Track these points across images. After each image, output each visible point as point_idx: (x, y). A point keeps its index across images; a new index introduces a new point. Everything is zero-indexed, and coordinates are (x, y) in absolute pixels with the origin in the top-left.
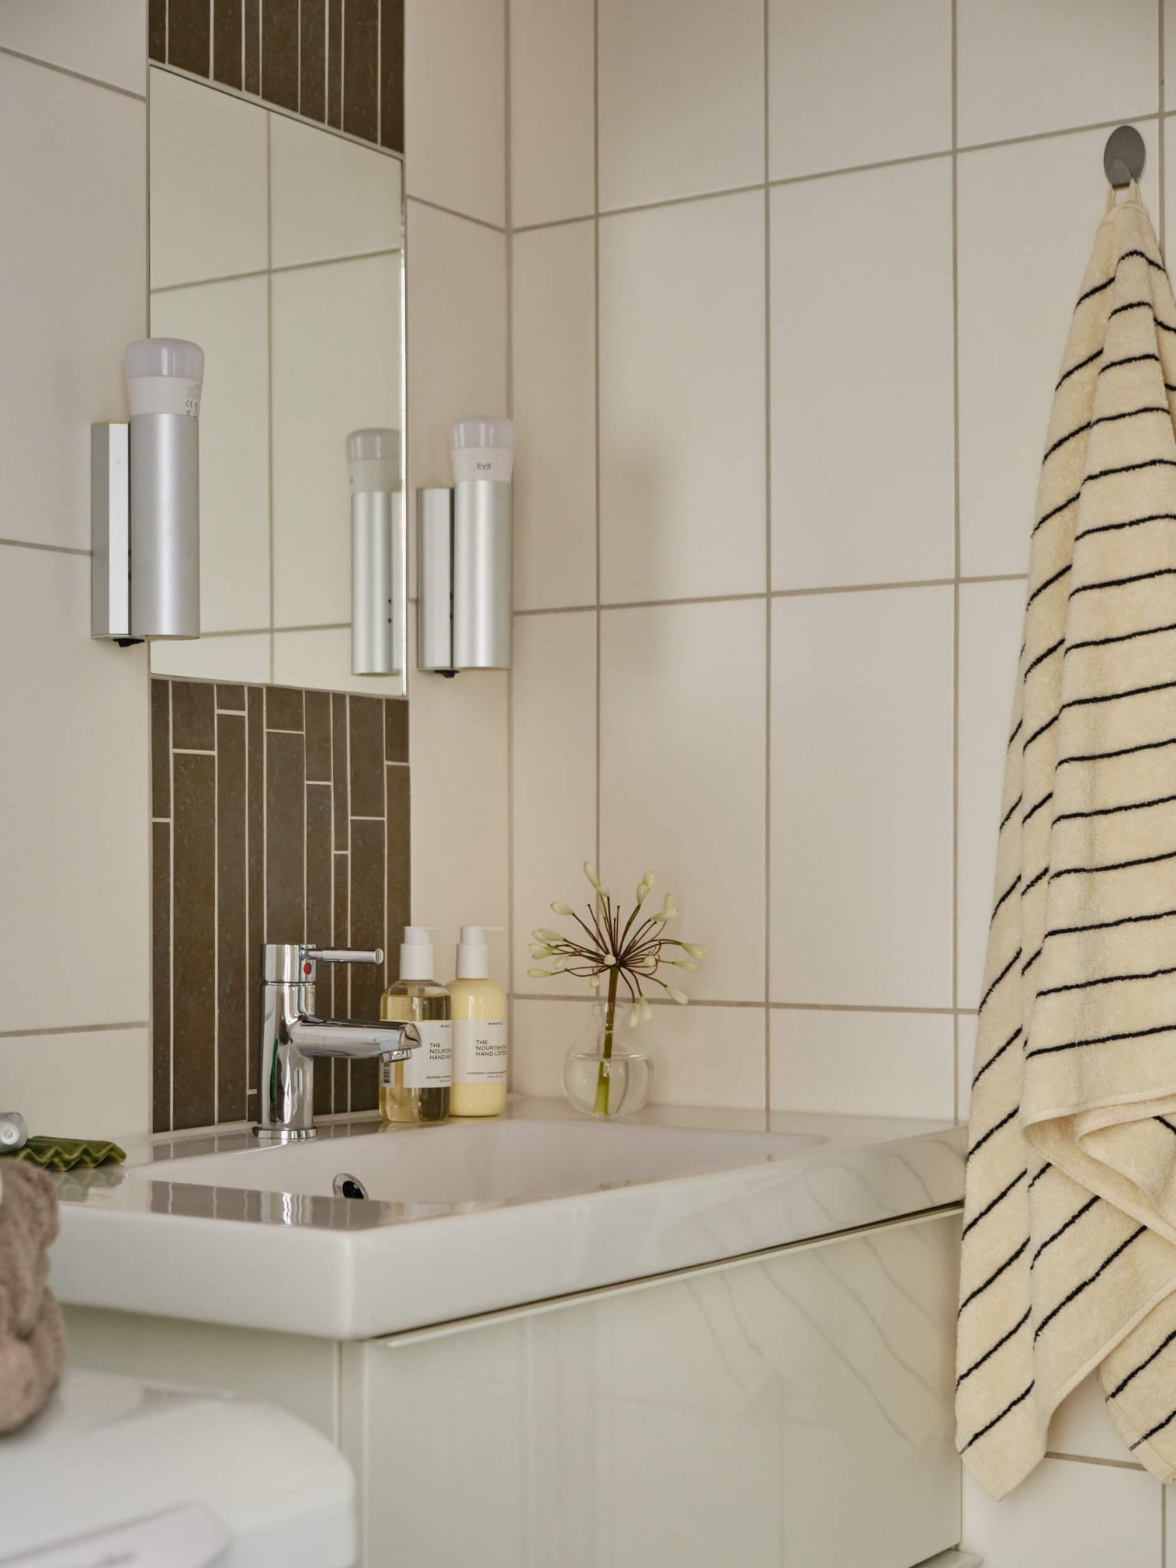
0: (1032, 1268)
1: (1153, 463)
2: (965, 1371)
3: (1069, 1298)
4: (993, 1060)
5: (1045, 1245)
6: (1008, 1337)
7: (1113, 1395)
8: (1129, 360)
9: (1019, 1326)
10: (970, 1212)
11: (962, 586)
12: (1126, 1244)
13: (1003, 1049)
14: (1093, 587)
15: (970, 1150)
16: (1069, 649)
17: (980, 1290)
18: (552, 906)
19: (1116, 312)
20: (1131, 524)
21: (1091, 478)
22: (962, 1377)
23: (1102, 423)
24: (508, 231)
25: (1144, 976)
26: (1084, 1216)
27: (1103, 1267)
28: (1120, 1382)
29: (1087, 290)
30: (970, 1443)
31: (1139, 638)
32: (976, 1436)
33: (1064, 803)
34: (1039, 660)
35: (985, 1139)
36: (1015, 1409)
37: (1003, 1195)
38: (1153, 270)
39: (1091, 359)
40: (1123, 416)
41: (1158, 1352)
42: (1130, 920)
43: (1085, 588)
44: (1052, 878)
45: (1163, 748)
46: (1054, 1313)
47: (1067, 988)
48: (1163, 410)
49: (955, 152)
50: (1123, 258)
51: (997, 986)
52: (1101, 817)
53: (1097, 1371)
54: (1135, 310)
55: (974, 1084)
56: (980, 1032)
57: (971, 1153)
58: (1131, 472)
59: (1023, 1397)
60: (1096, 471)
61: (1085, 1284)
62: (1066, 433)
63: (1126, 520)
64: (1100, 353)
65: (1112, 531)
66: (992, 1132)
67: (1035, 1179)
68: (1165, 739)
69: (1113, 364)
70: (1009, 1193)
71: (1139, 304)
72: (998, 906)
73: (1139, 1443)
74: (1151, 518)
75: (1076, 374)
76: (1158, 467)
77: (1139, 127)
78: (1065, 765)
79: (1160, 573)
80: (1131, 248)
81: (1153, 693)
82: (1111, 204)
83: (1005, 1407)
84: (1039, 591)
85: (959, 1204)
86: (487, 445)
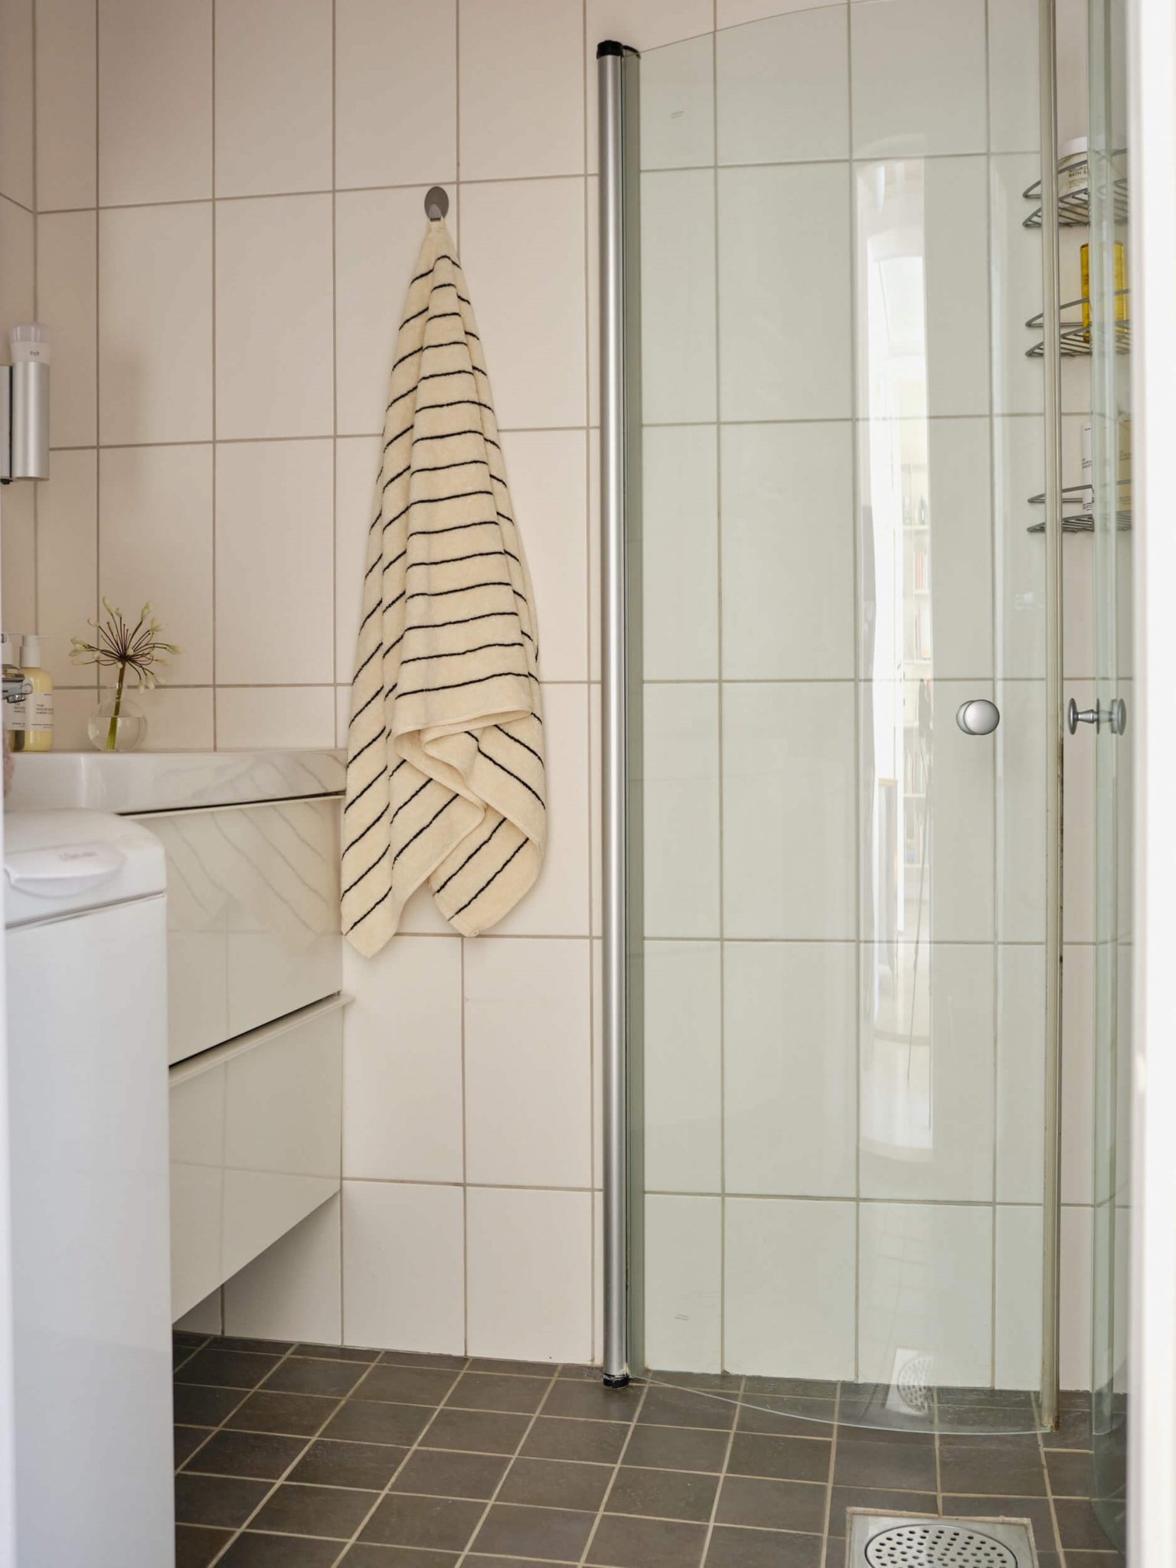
0: (392, 822)
1: (459, 372)
2: (348, 888)
3: (415, 837)
4: (363, 709)
5: (401, 808)
6: (373, 866)
7: (438, 891)
8: (444, 315)
9: (380, 859)
10: (351, 795)
11: (338, 440)
12: (446, 806)
13: (369, 702)
14: (427, 438)
15: (349, 761)
16: (414, 473)
17: (357, 841)
18: (88, 621)
19: (435, 288)
20: (448, 405)
21: (424, 378)
22: (346, 892)
23: (429, 349)
24: (35, 213)
25: (459, 654)
26: (422, 791)
27: (434, 819)
28: (442, 883)
29: (418, 275)
30: (352, 928)
31: (453, 468)
32: (355, 924)
33: (414, 556)
34: (393, 480)
35: (359, 754)
36: (378, 907)
37: (370, 785)
38: (455, 267)
39: (420, 313)
40: (441, 345)
41: (463, 866)
42: (450, 623)
43: (422, 439)
44: (409, 598)
45: (468, 528)
46: (407, 846)
47: (419, 659)
48: (464, 344)
49: (334, 191)
50: (439, 259)
51: (365, 667)
52: (434, 566)
53: (428, 880)
54: (447, 288)
55: (351, 724)
56: (353, 696)
57: (351, 762)
58: (447, 377)
59: (383, 899)
60: (428, 375)
61: (424, 828)
62: (407, 354)
63: (445, 402)
64: (427, 309)
65: (437, 409)
66: (363, 750)
67: (393, 772)
68: (470, 523)
69: (435, 317)
70: (374, 785)
71: (449, 285)
72: (365, 622)
73: (453, 917)
74: (459, 402)
75: (412, 321)
76: (462, 374)
77: (445, 188)
78: (414, 536)
79: (465, 432)
80: (443, 254)
81: (462, 498)
82: (429, 231)
83: (372, 906)
84: (392, 441)
85: (343, 792)
86: (35, 340)
